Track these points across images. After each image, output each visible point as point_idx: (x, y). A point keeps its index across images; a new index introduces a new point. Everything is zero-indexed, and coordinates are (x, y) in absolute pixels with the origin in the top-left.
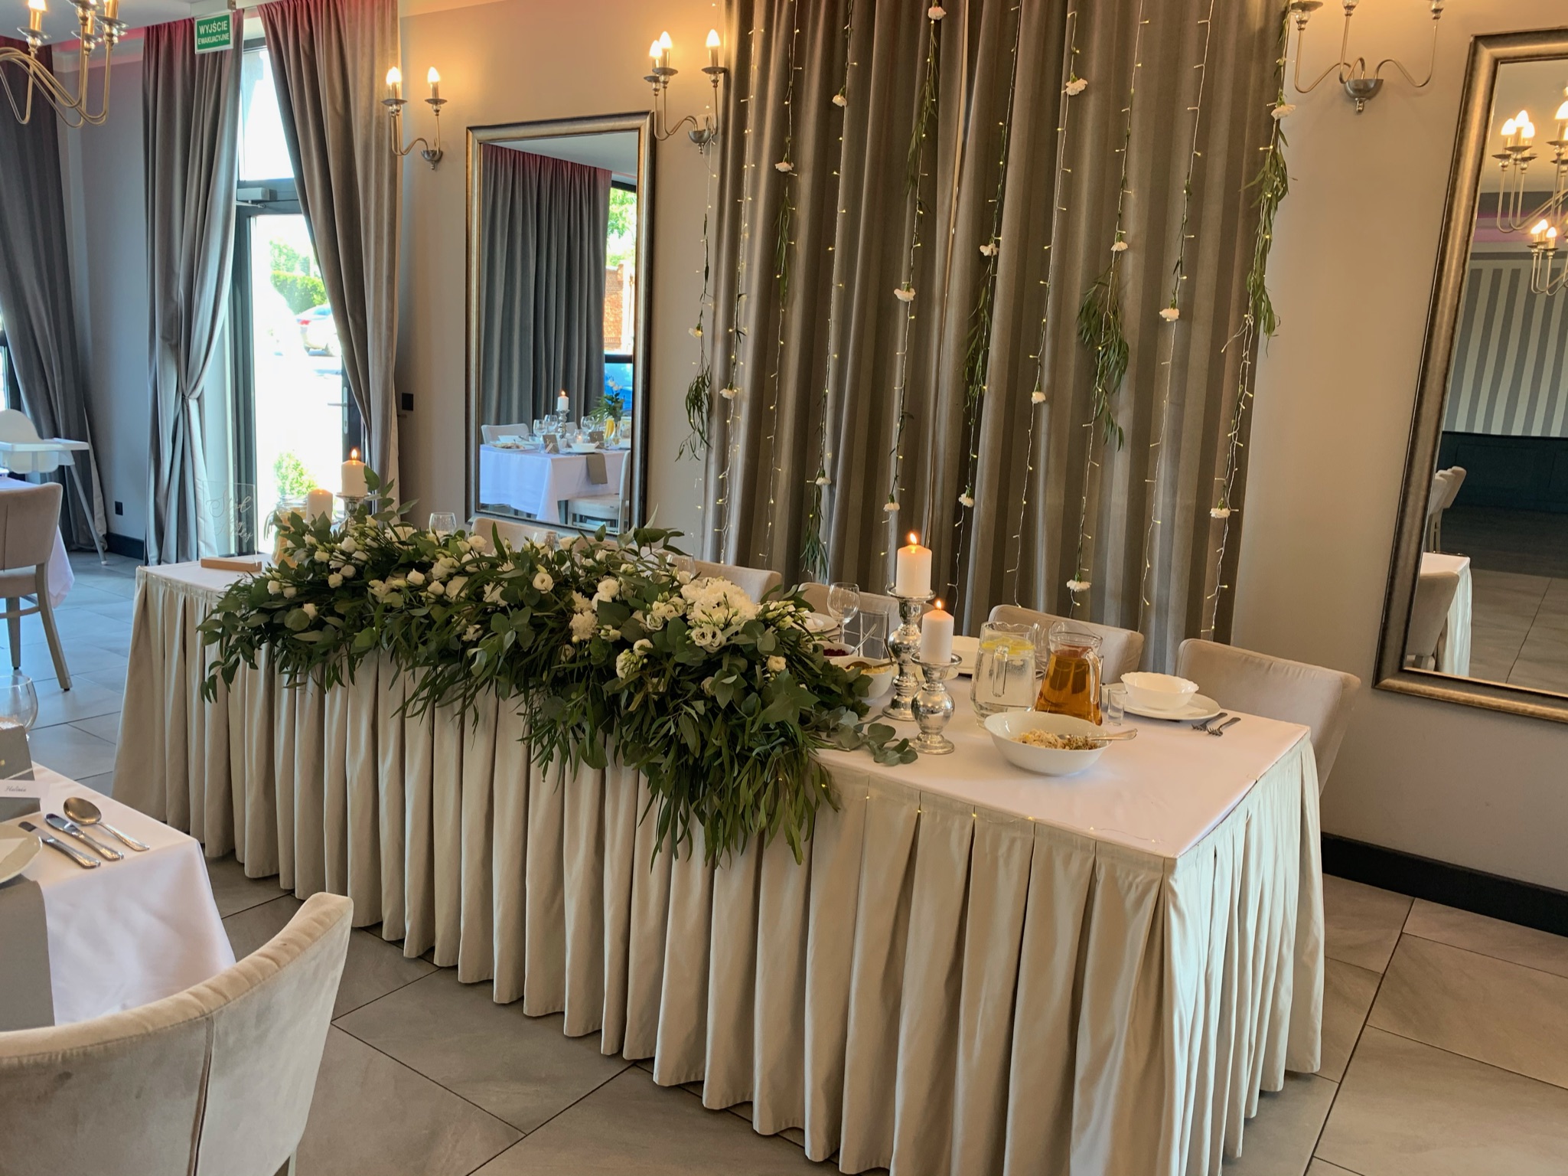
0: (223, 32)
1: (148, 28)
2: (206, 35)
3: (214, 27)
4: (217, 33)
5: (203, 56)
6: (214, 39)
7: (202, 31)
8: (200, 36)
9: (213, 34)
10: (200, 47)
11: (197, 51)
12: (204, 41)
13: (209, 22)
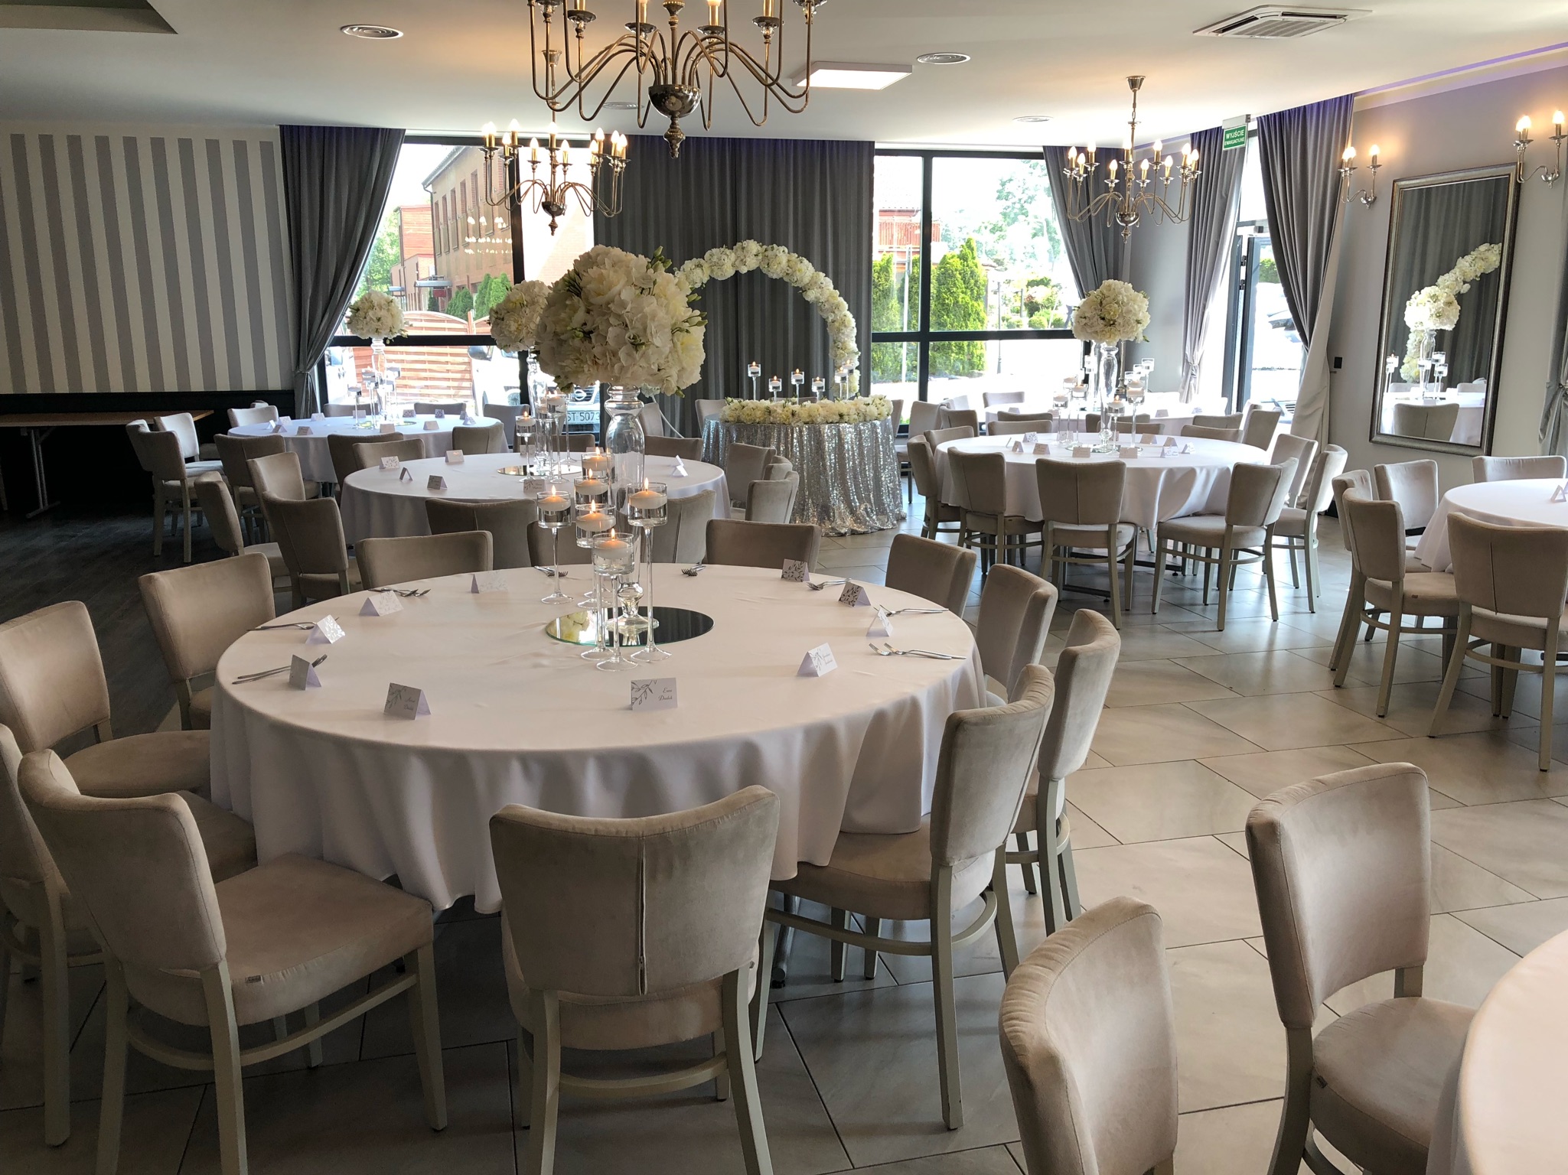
0: (1242, 137)
1: (1193, 134)
2: (1230, 139)
3: (1236, 134)
4: (1237, 137)
5: (1226, 152)
6: (1235, 141)
7: (1228, 137)
8: (1226, 140)
9: (1235, 138)
10: (1225, 147)
11: (1224, 149)
12: (1228, 143)
13: (1232, 131)
